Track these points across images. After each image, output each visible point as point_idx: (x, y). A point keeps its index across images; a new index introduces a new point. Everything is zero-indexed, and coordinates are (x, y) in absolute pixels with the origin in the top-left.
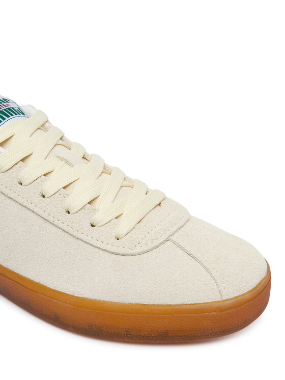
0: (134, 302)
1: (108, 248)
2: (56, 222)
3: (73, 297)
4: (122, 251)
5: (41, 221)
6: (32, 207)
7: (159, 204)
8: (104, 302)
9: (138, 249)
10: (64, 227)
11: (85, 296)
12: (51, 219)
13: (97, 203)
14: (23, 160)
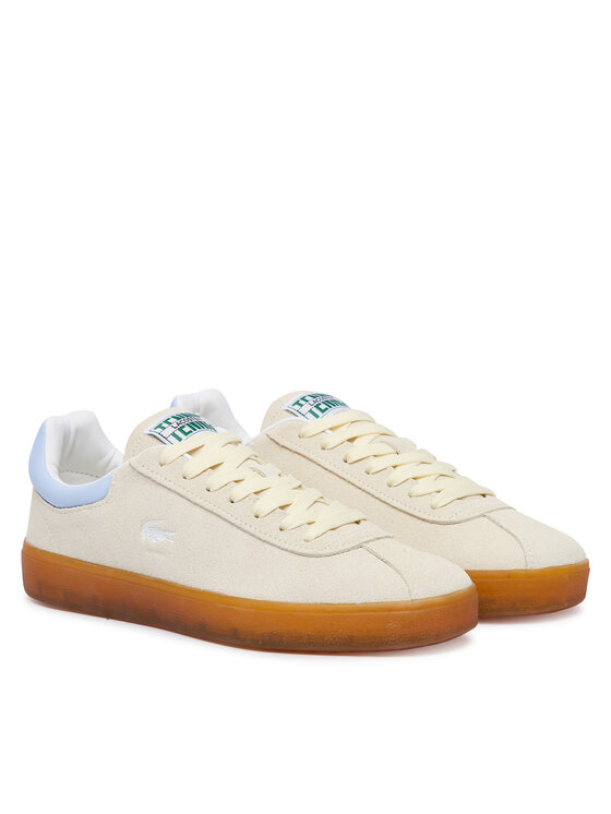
0: (319, 602)
1: (297, 549)
2: (243, 526)
3: (255, 601)
4: (310, 552)
5: (227, 525)
6: (220, 512)
7: (357, 522)
8: (287, 604)
9: (328, 551)
10: (252, 530)
11: (267, 599)
12: (238, 523)
13: (288, 510)
14: (213, 468)
